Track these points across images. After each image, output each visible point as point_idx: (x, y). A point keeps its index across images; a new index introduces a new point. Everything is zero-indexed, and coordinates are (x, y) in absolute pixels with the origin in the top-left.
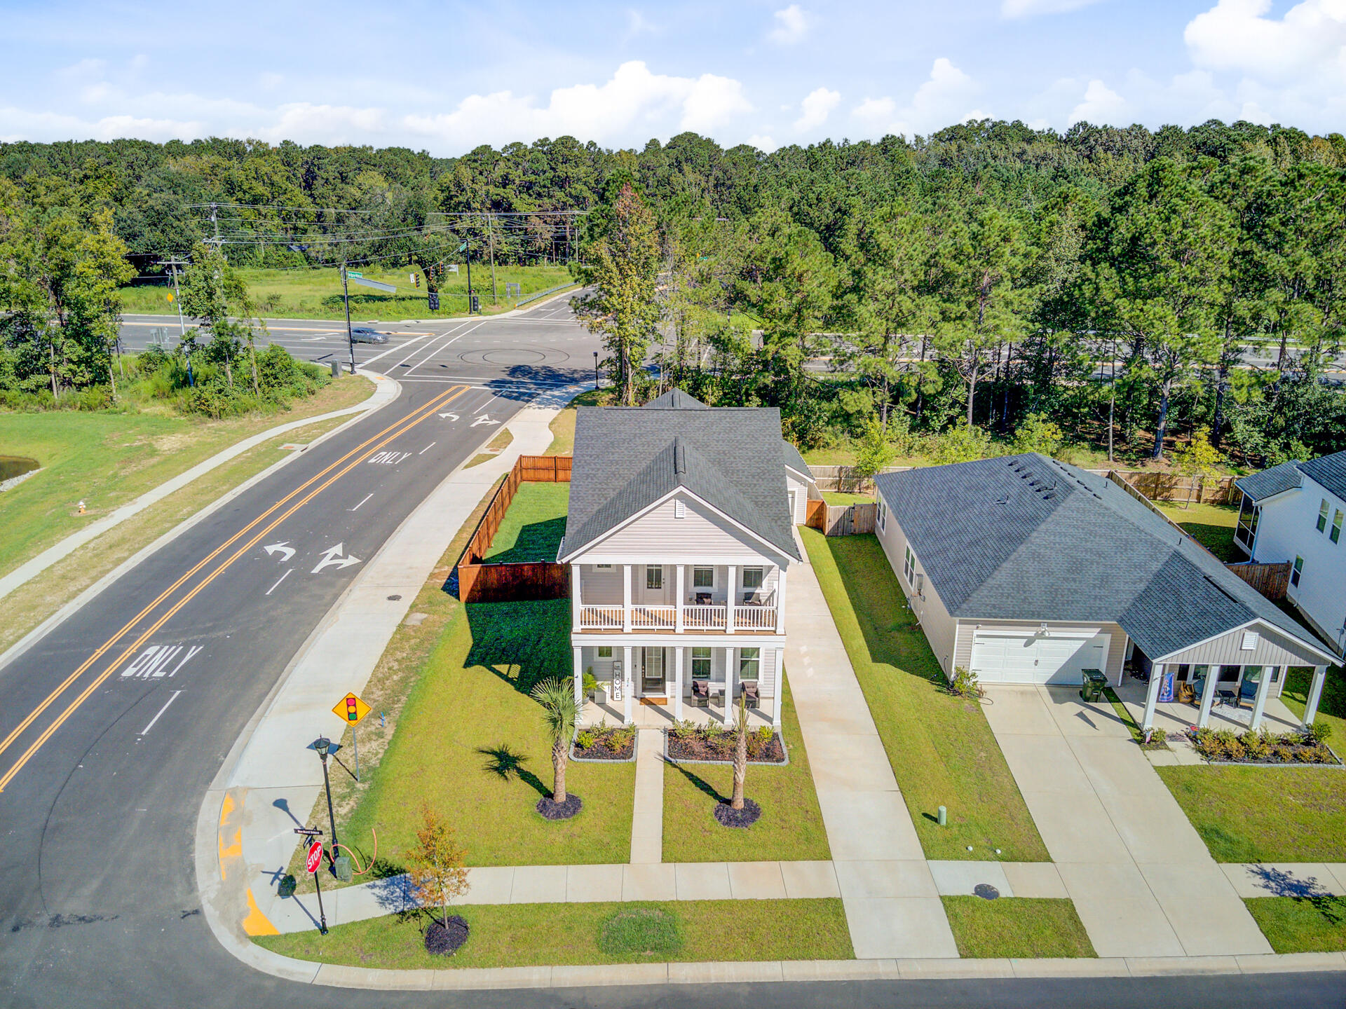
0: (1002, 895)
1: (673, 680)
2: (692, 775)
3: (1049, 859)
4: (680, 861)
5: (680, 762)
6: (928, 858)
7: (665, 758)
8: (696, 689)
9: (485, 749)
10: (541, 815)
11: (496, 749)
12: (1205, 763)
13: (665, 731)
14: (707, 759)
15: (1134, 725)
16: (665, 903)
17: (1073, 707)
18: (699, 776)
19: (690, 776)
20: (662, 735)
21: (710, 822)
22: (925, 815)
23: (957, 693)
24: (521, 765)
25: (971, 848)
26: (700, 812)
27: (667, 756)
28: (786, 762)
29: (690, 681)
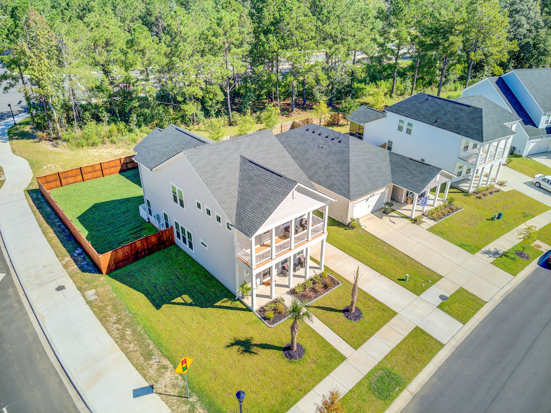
0: (448, 297)
2: (321, 307)
3: (442, 277)
4: (361, 345)
5: (310, 304)
6: (418, 295)
8: (284, 269)
9: (228, 344)
10: (293, 360)
11: (234, 342)
12: (437, 223)
13: (288, 293)
15: (407, 217)
16: (378, 365)
17: (386, 219)
18: (323, 306)
20: (289, 295)
21: (350, 323)
22: (399, 280)
23: (353, 228)
24: (254, 342)
25: (424, 285)
26: (342, 321)
28: (341, 283)
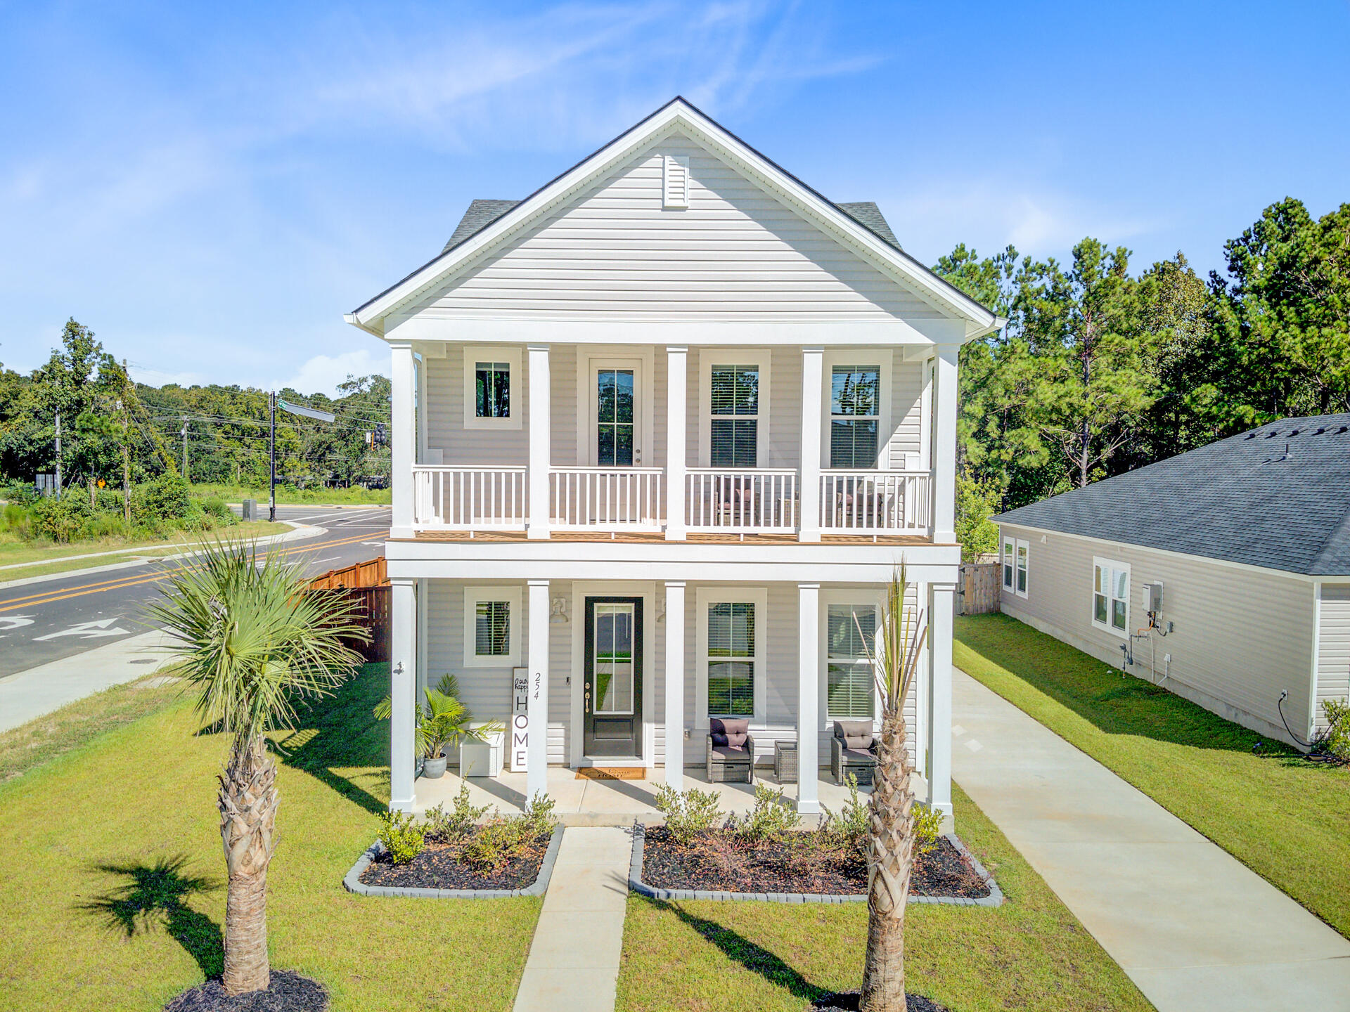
1: (660, 719)
2: (716, 927)
5: (679, 895)
7: (632, 887)
8: (719, 738)
13: (637, 829)
14: (757, 889)
18: (739, 930)
19: (709, 930)
20: (629, 838)
23: (1338, 762)
27: (638, 881)
28: (997, 895)
29: (703, 721)
